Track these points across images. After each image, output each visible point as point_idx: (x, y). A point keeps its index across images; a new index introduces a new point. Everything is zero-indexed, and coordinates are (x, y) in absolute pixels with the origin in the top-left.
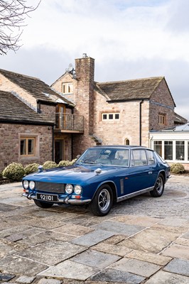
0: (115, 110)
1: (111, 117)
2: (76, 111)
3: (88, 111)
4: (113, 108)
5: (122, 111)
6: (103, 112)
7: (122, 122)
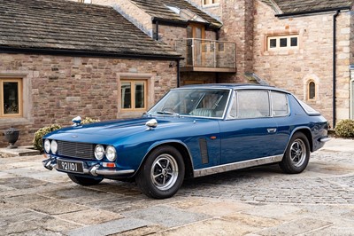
0: (290, 30)
1: (283, 43)
2: (223, 34)
3: (243, 33)
4: (287, 27)
5: (301, 32)
6: (269, 35)
7: (302, 51)
